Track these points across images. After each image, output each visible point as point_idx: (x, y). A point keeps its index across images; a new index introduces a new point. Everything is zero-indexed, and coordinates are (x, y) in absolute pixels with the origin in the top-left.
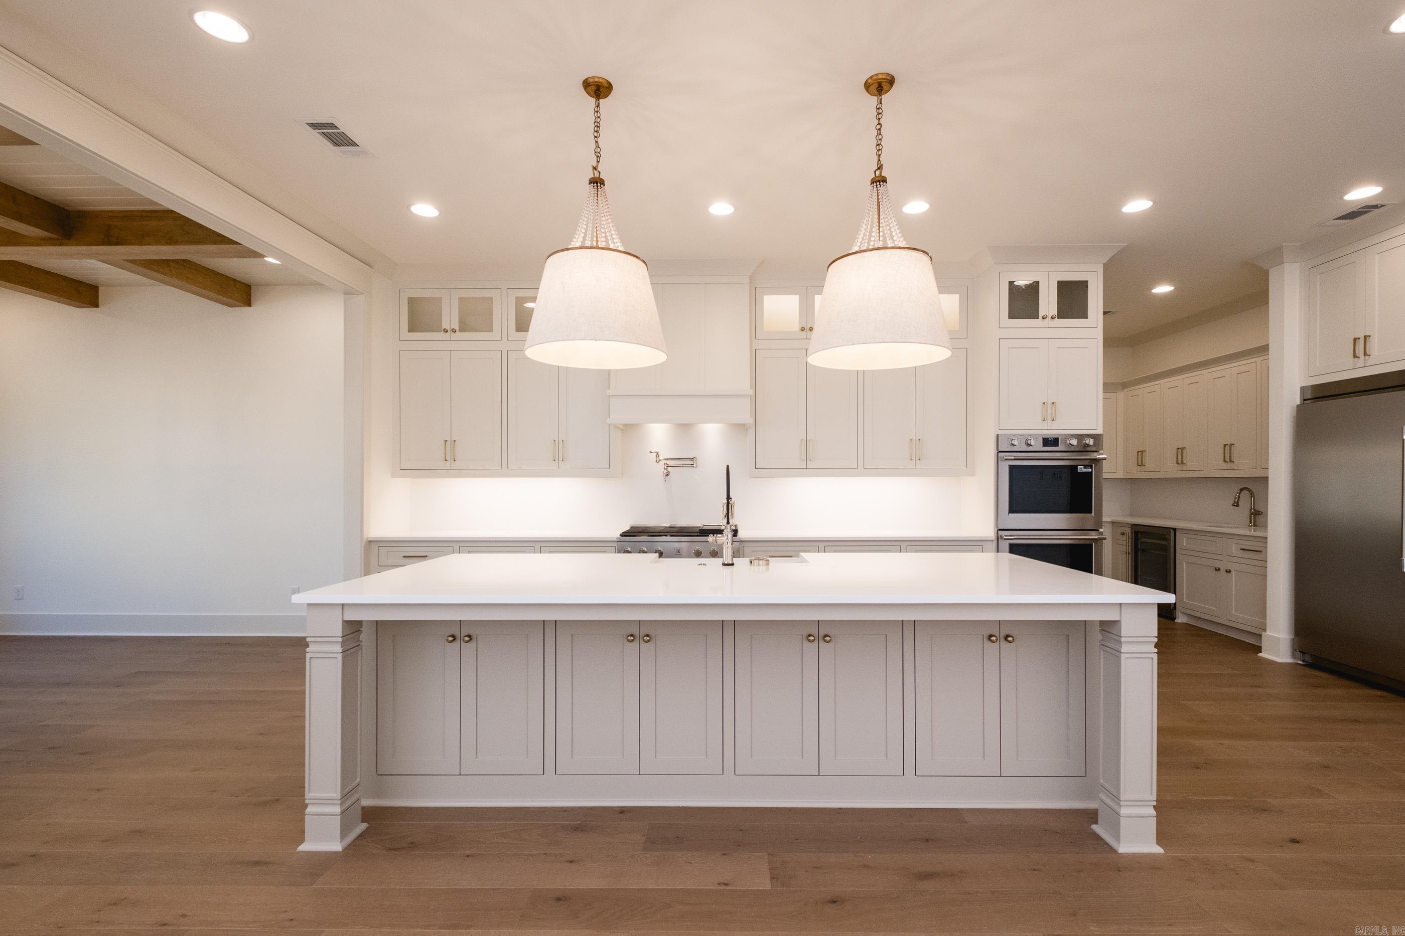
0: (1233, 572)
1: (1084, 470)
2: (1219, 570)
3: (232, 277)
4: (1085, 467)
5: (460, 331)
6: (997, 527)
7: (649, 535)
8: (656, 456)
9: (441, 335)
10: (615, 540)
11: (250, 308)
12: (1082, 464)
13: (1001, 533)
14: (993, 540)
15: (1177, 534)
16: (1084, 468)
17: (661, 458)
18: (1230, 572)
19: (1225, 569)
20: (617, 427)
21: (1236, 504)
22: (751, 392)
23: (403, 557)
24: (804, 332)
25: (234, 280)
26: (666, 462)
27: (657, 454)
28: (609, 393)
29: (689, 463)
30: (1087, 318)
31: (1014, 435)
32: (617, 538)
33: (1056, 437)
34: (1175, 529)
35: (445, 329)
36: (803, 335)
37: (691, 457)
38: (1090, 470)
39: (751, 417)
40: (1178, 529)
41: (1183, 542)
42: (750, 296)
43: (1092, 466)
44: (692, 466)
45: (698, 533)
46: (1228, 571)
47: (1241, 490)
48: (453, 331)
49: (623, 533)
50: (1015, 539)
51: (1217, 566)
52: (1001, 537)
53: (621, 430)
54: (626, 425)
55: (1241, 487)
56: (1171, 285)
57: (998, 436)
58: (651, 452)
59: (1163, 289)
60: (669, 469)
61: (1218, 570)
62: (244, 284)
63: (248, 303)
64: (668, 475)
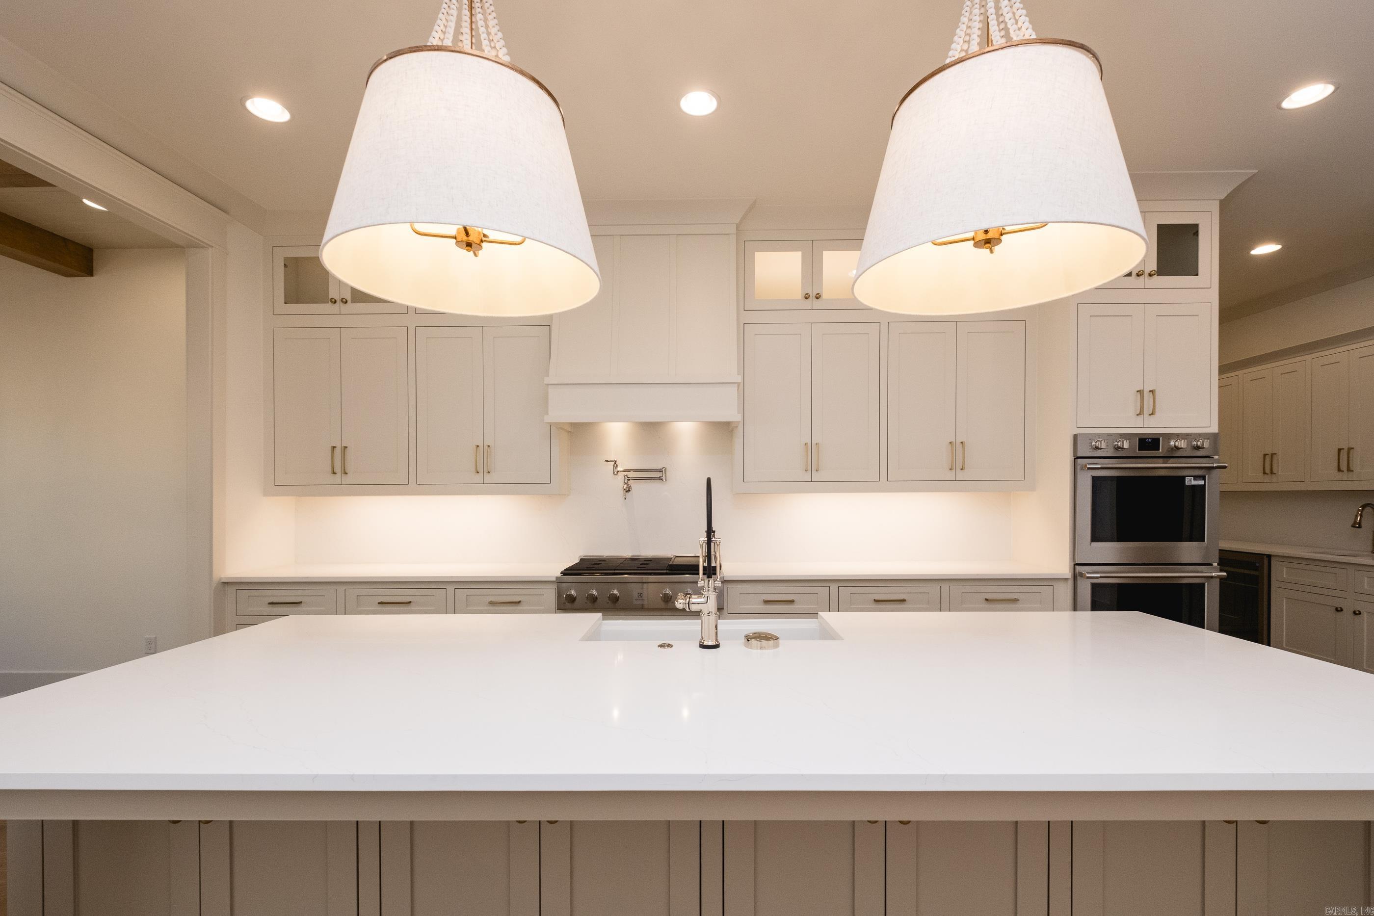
0: (1365, 615)
1: (1194, 483)
2: (1342, 610)
3: (62, 235)
4: (1196, 478)
5: (352, 302)
6: (1074, 559)
7: (602, 573)
8: (614, 466)
9: (327, 307)
10: (555, 580)
11: (92, 278)
12: (1191, 474)
13: (1078, 568)
14: (1066, 579)
15: (1272, 562)
16: (1194, 480)
17: (619, 469)
18: (1360, 613)
19: (1352, 610)
20: (562, 429)
21: (1357, 525)
22: (739, 379)
23: (269, 603)
24: (809, 301)
25: (65, 240)
26: (626, 473)
27: (615, 463)
28: (547, 380)
29: (658, 475)
30: (1197, 275)
31: (1099, 435)
32: (557, 578)
33: (1156, 437)
34: (1269, 557)
35: (332, 299)
36: (808, 304)
37: (660, 467)
38: (1202, 482)
39: (738, 413)
40: (1273, 555)
41: (1280, 573)
42: (737, 254)
43: (1205, 476)
44: (660, 479)
45: (666, 570)
46: (1357, 613)
47: (1364, 507)
48: (343, 302)
49: (565, 570)
50: (1101, 577)
51: (1338, 605)
52: (1081, 575)
53: (569, 432)
54: (574, 425)
55: (1364, 503)
56: (1278, 243)
57: (1075, 437)
58: (607, 461)
59: (1265, 249)
60: (631, 482)
61: (1339, 610)
62: (82, 246)
63: (89, 271)
64: (629, 491)
